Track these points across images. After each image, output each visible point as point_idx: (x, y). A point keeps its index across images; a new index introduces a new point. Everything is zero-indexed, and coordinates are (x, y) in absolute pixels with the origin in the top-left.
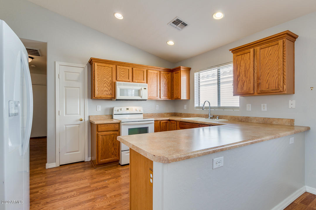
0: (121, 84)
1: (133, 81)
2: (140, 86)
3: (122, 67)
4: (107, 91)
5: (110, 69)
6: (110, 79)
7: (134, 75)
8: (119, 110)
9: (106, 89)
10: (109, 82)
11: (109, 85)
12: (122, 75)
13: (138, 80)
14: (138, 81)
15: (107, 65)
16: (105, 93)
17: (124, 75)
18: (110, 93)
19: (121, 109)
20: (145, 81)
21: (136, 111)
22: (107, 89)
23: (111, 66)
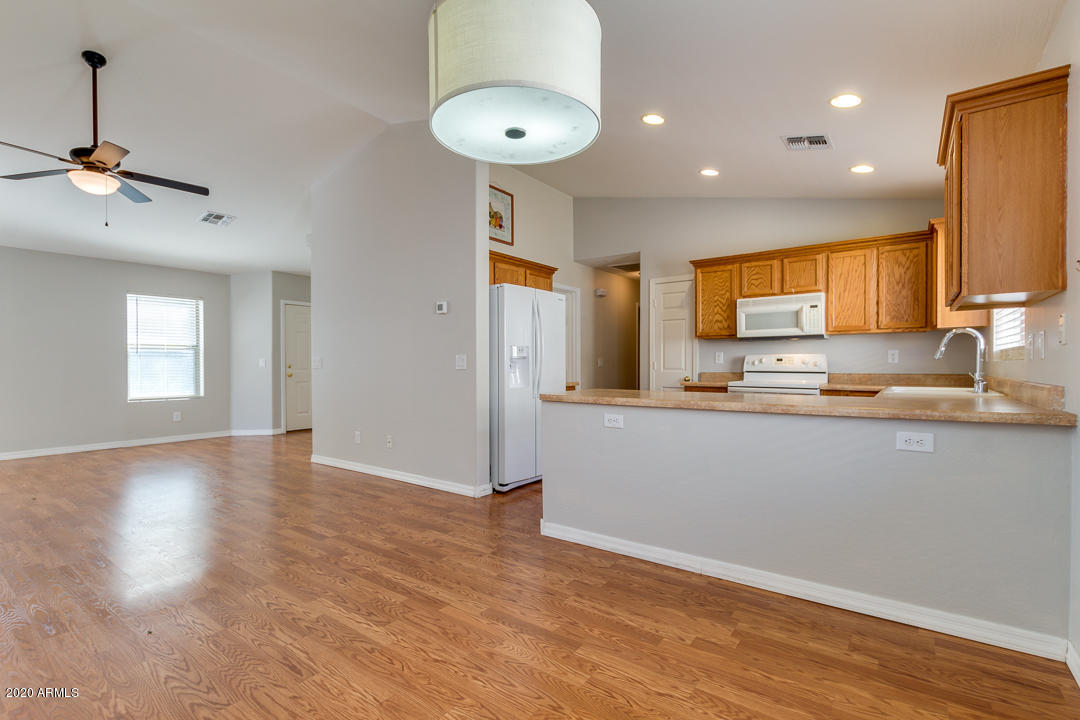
0: (747, 304)
1: (782, 292)
2: (797, 301)
3: (754, 264)
4: (721, 322)
5: (727, 275)
6: (728, 294)
7: (787, 277)
8: (756, 363)
9: (718, 317)
10: (724, 302)
11: (724, 308)
12: (756, 283)
13: (798, 286)
14: (799, 289)
15: (722, 268)
16: (716, 327)
17: (760, 281)
18: (726, 326)
19: (761, 361)
20: (821, 285)
21: (803, 366)
22: (720, 318)
23: (729, 267)
